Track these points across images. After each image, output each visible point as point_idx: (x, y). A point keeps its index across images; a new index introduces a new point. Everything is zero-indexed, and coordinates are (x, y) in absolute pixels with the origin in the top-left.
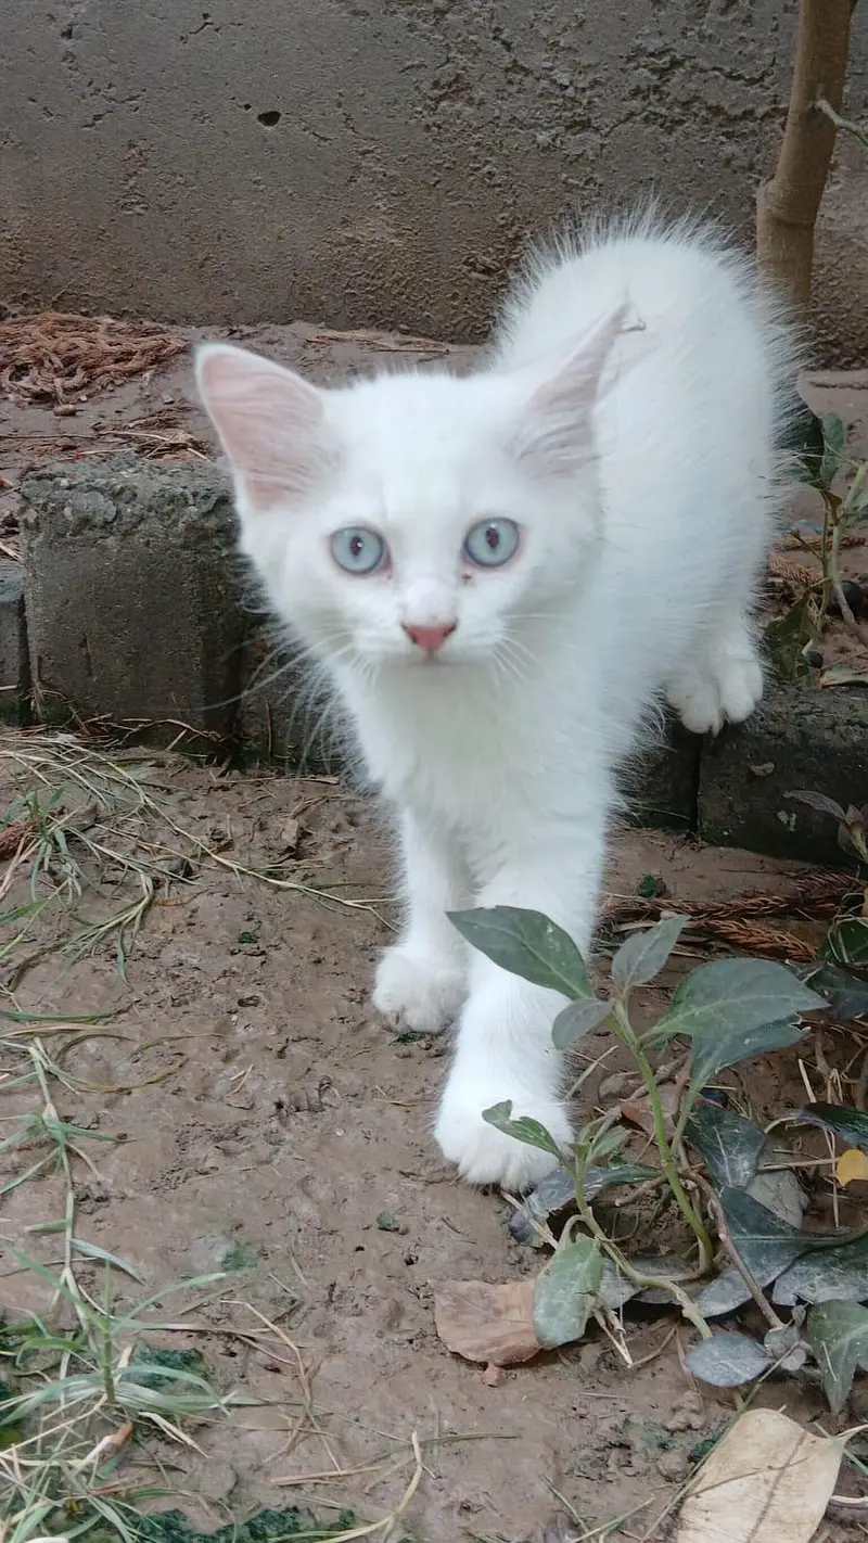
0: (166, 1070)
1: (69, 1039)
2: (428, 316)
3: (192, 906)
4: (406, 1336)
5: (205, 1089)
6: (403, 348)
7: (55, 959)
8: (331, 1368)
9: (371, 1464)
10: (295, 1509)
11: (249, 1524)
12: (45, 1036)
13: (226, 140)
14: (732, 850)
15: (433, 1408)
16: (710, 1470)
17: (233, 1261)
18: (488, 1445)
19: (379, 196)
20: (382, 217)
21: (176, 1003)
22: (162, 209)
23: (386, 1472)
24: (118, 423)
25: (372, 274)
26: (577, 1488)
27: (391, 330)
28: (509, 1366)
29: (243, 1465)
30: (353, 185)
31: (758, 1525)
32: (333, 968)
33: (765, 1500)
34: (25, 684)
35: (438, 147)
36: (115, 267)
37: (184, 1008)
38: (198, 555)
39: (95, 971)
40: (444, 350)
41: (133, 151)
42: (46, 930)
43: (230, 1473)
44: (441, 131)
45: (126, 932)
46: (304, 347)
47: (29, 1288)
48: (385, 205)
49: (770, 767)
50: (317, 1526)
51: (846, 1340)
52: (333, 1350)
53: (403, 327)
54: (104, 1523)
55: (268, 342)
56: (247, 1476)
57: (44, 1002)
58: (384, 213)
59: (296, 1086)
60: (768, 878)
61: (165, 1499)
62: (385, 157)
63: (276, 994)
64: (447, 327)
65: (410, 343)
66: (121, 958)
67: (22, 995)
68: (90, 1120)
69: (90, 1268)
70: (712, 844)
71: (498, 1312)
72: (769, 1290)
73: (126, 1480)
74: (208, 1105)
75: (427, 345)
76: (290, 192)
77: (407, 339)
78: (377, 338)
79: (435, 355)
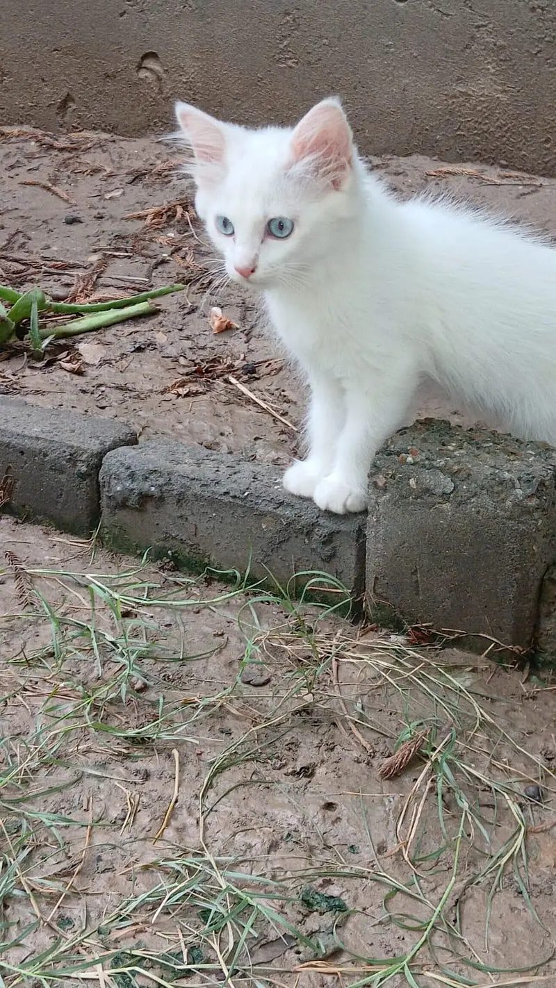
2: (524, 155)
6: (505, 181)
13: (365, 12)
19: (490, 60)
20: (491, 77)
22: (309, 63)
25: (480, 120)
27: (493, 164)
30: (468, 51)
34: (360, 590)
35: (541, 25)
36: (269, 107)
38: (520, 525)
39: (512, 909)
40: (538, 183)
41: (288, 18)
44: (545, 12)
45: (520, 865)
46: (426, 180)
48: (493, 68)
53: (504, 162)
55: (395, 174)
58: (493, 74)
62: (496, 31)
64: (539, 164)
65: (509, 177)
66: (525, 894)
75: (524, 179)
76: (415, 54)
77: (508, 174)
78: (483, 171)
79: (532, 188)
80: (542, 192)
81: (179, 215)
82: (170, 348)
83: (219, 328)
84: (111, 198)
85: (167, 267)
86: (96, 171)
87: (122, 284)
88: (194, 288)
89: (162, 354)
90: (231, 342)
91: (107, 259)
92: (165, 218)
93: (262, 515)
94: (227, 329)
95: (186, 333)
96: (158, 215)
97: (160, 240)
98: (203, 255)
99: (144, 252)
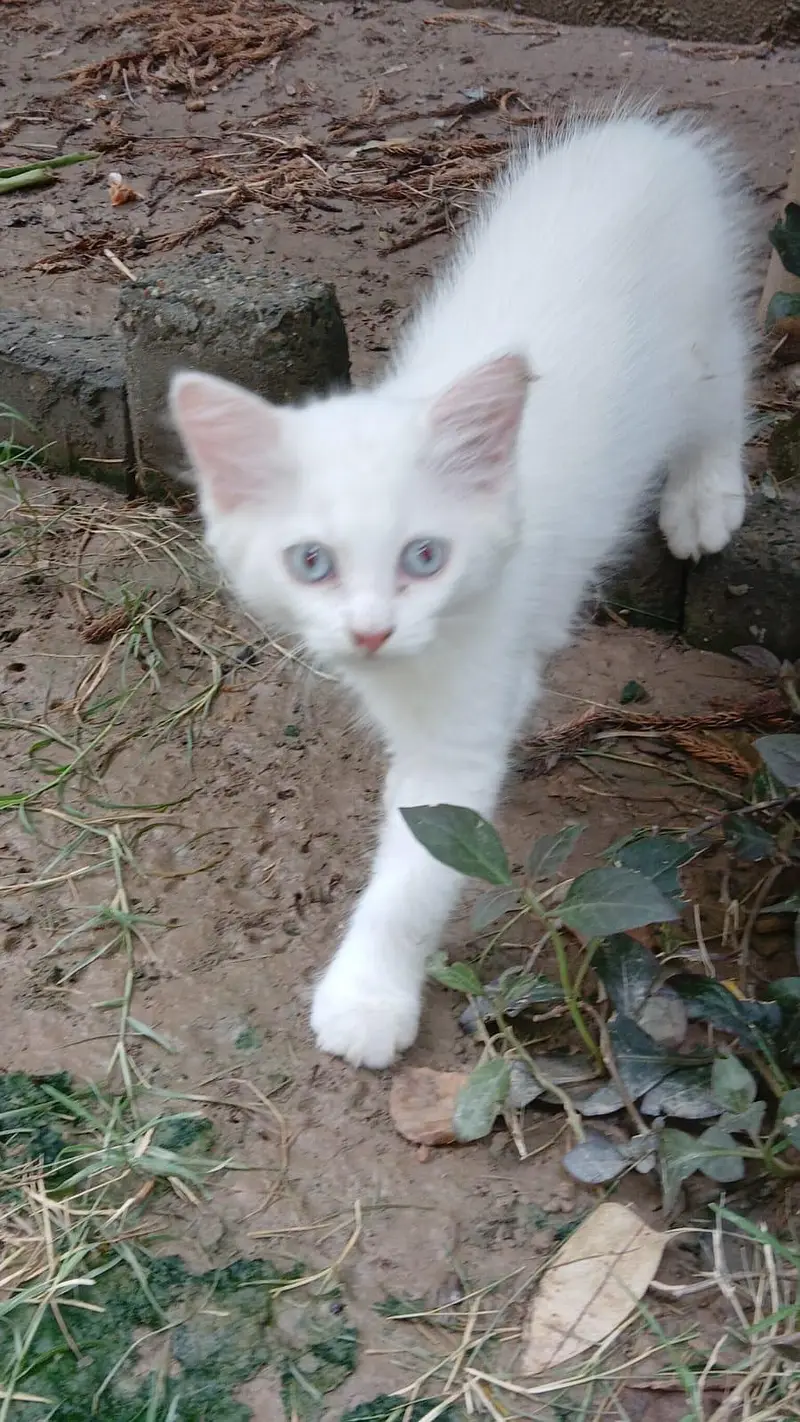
0: (214, 859)
1: (142, 826)
3: (251, 692)
4: (365, 1115)
5: (243, 877)
6: (516, 30)
7: (138, 744)
8: (307, 1140)
9: (324, 1222)
10: (260, 1260)
11: (228, 1269)
12: (123, 823)
14: (711, 653)
15: (375, 1179)
16: (569, 1248)
17: (244, 1041)
18: (410, 1213)
21: (229, 793)
23: (335, 1229)
24: (244, 120)
26: (470, 1254)
27: (506, 10)
28: (438, 1145)
29: (230, 1218)
31: (594, 1299)
32: (358, 765)
33: (603, 1278)
34: (130, 460)
37: (234, 798)
39: (168, 757)
40: (555, 32)
42: (134, 712)
43: (220, 1225)
45: (197, 719)
46: (423, 29)
47: (92, 1056)
49: (744, 588)
50: (276, 1275)
51: (678, 1162)
52: (309, 1124)
53: (518, 7)
54: (123, 1262)
55: (389, 23)
56: (232, 1227)
57: (125, 789)
59: (312, 881)
60: (736, 684)
61: (172, 1243)
63: (308, 788)
64: (558, 7)
65: (522, 24)
66: (190, 745)
67: (107, 782)
68: (150, 905)
69: (137, 1042)
70: (695, 647)
71: (438, 1098)
72: (639, 1102)
73: (147, 1225)
74: (245, 893)
75: (540, 27)
77: (520, 21)
78: (492, 19)
79: (546, 38)
80: (558, 42)
81: (115, 73)
82: (57, 221)
83: (118, 198)
84: (49, 58)
85: (86, 134)
86: (42, 28)
87: (25, 152)
88: (110, 157)
89: (47, 229)
90: (132, 215)
91: (19, 126)
92: (99, 77)
93: (30, 373)
94: (129, 200)
95: (80, 205)
96: (92, 73)
97: (87, 103)
98: (133, 119)
99: (66, 116)
